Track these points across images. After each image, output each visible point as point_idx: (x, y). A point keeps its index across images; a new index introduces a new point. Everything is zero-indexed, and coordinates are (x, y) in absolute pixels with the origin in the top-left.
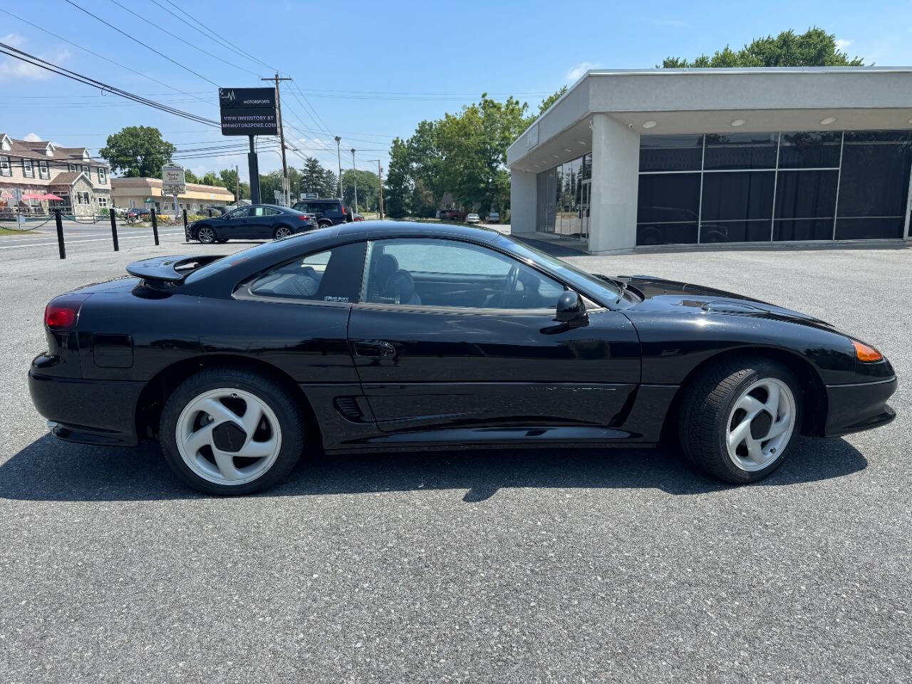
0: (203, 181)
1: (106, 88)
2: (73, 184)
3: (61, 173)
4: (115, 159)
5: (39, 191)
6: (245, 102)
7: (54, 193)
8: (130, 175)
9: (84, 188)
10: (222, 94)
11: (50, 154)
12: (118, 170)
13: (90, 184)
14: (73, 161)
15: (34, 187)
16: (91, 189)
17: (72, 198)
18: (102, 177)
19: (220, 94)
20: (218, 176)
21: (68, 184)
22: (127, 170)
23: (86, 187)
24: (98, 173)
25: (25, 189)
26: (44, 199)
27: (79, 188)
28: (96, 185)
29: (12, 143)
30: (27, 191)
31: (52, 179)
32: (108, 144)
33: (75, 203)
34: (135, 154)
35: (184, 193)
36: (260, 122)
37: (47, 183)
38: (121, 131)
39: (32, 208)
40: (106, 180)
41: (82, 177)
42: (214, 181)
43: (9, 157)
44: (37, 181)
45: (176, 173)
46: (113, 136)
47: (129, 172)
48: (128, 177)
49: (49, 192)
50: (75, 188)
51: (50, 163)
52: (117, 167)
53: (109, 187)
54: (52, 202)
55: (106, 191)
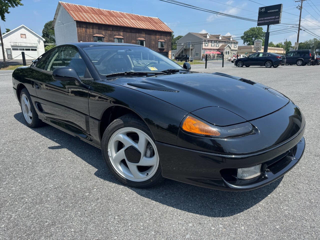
0: (276, 46)
1: (218, 13)
2: (225, 48)
3: (223, 45)
4: (245, 39)
5: (215, 51)
6: (268, 12)
7: (219, 51)
8: (249, 44)
9: (228, 49)
10: (260, 9)
11: (220, 38)
12: (246, 43)
13: (230, 48)
14: (227, 40)
15: (214, 49)
16: (230, 50)
17: (224, 53)
18: (235, 45)
19: (259, 10)
20: (283, 44)
21: (223, 48)
22: (248, 43)
23: (229, 49)
24: (234, 44)
25: (211, 50)
26: (216, 53)
27: (227, 49)
28: (232, 48)
29: (210, 36)
30: (211, 51)
31: (219, 47)
32: (244, 34)
33: (225, 55)
34: (252, 37)
35: (260, 50)
36: (273, 19)
37: (218, 48)
38: (249, 29)
39: (212, 56)
40: (236, 47)
41: (228, 46)
42: (280, 46)
43: (208, 40)
44: (215, 48)
45: (259, 43)
46: (246, 31)
47: (249, 43)
48: (249, 45)
49: (218, 51)
50: (225, 49)
51: (220, 42)
52: (245, 42)
53: (237, 49)
54: (218, 54)
55: (236, 50)
